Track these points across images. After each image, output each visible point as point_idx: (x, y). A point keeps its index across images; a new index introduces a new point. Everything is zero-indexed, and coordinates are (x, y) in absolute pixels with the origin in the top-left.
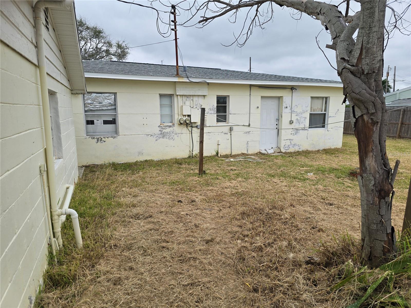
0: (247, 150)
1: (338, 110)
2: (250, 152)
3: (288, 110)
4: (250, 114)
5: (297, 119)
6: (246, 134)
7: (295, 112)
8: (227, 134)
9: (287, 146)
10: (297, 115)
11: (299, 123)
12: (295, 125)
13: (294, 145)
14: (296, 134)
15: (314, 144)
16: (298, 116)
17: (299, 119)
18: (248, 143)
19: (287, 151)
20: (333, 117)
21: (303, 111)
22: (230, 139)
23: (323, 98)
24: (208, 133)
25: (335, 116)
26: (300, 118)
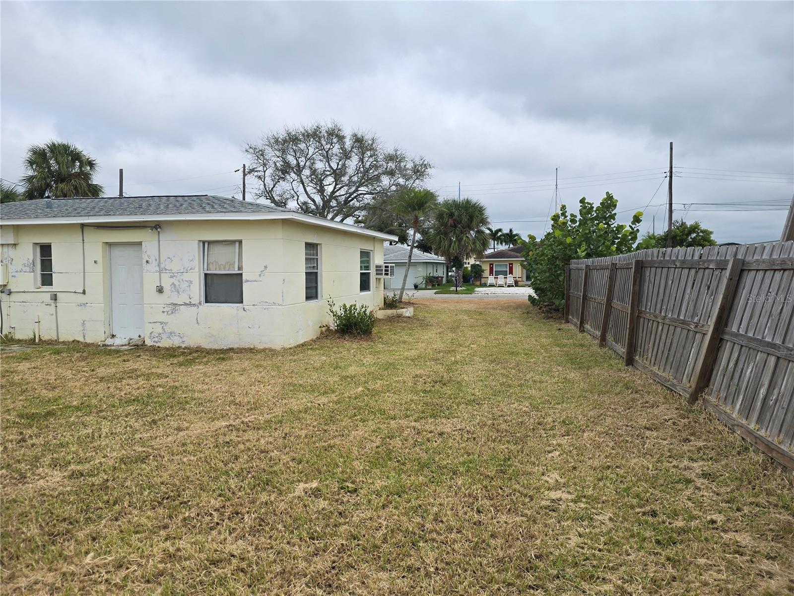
0: (84, 336)
1: (266, 267)
2: (89, 341)
3: (153, 267)
4: (84, 272)
5: (173, 284)
6: (81, 307)
7: (167, 271)
8: (50, 305)
9: (157, 335)
10: (171, 277)
11: (178, 292)
12: (169, 297)
13: (171, 333)
14: (172, 313)
15: (213, 336)
16: (175, 278)
17: (177, 283)
18: (84, 324)
19: (157, 345)
20: (255, 281)
21: (184, 268)
22: (54, 314)
23: (233, 242)
24: (23, 302)
25: (258, 278)
26: (179, 282)
